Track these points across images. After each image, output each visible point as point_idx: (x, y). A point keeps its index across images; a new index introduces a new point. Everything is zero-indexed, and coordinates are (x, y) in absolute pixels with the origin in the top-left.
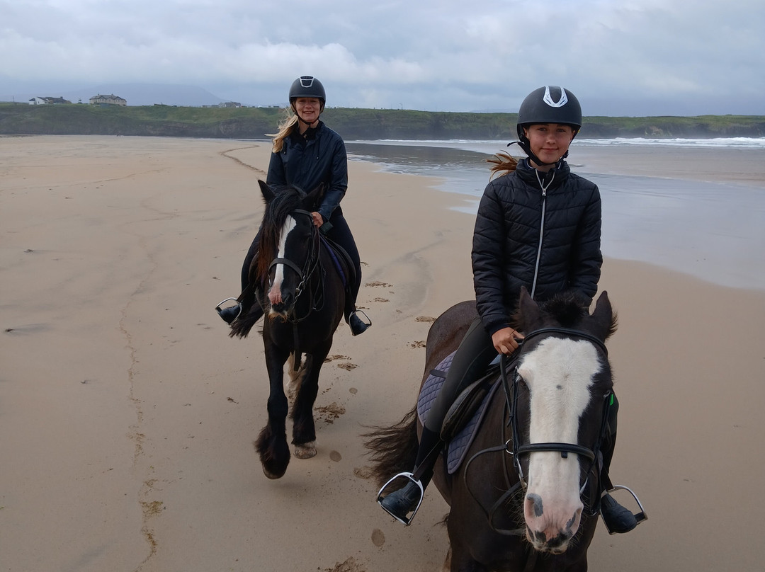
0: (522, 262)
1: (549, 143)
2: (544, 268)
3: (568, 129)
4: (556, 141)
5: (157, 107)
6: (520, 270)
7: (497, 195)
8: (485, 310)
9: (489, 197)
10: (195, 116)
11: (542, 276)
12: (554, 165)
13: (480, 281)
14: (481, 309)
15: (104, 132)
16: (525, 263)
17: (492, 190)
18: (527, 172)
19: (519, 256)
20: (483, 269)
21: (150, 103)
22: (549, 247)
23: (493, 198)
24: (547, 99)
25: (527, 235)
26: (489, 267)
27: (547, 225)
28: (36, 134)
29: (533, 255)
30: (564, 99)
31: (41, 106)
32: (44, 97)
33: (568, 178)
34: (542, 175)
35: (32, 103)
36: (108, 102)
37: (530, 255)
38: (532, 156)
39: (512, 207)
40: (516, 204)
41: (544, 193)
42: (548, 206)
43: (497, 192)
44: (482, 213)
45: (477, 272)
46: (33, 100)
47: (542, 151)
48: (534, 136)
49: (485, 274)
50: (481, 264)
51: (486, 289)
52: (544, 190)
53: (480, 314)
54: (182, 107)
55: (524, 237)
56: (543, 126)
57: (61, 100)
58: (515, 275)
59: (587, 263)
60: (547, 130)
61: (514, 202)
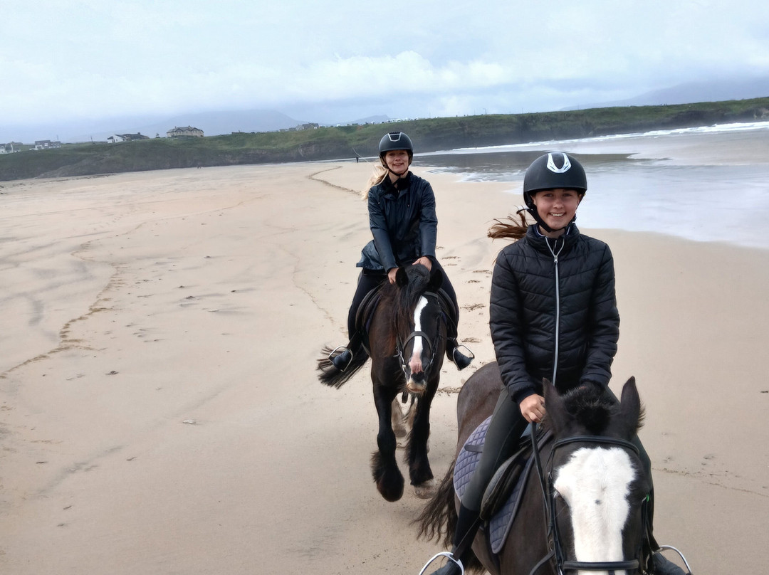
0: (541, 331)
1: (556, 208)
2: (564, 335)
3: (573, 193)
4: (564, 205)
5: (234, 135)
6: (541, 339)
7: (509, 266)
8: (510, 379)
9: (501, 266)
10: (273, 141)
11: (563, 343)
12: (564, 230)
13: (501, 351)
14: (506, 379)
15: (184, 165)
16: (545, 332)
17: (504, 260)
18: (538, 241)
19: (538, 326)
20: (503, 339)
21: (228, 131)
22: (567, 314)
23: (506, 267)
24: (551, 165)
25: (543, 304)
26: (508, 336)
27: (562, 293)
28: (117, 172)
29: (551, 324)
30: (567, 165)
31: (120, 144)
32: (122, 134)
33: (578, 241)
34: (551, 241)
35: (110, 141)
36: (185, 134)
37: (548, 324)
38: (541, 222)
39: (525, 277)
40: (529, 273)
41: (556, 260)
42: (561, 273)
43: (509, 261)
44: (496, 283)
45: (496, 342)
46: (112, 138)
47: (550, 217)
48: (541, 203)
49: (504, 343)
50: (500, 334)
51: (508, 358)
52: (556, 257)
53: (505, 383)
54: (259, 133)
55: (541, 306)
56: (549, 192)
57: (139, 136)
58: (536, 344)
59: (604, 323)
60: (553, 195)
61: (528, 272)
